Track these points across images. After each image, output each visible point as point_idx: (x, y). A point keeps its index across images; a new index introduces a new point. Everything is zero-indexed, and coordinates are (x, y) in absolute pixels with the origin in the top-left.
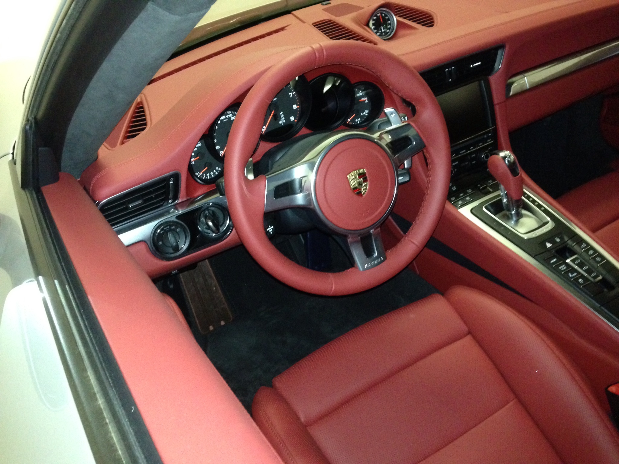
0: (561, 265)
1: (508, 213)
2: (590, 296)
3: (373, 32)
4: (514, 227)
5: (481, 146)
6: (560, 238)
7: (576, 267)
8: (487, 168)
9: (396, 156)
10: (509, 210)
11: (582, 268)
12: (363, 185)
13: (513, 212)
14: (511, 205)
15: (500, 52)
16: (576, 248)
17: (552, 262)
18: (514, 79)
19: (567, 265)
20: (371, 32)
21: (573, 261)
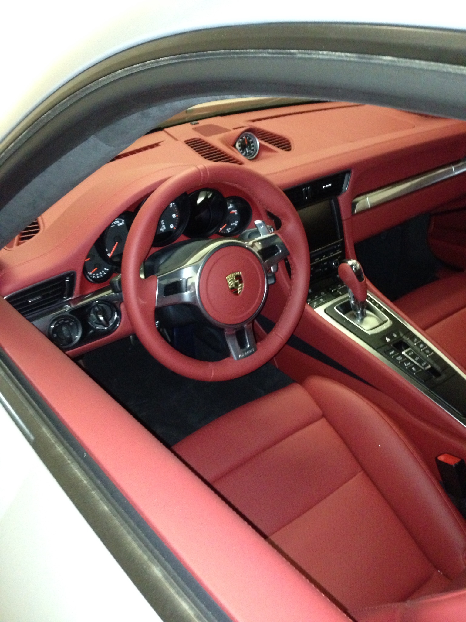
0: (397, 356)
1: (355, 313)
2: (421, 382)
3: (239, 152)
4: (359, 324)
5: (332, 255)
6: (396, 334)
7: (410, 358)
8: (337, 273)
9: (266, 261)
10: (356, 310)
11: (414, 359)
12: (239, 286)
13: (359, 312)
14: (357, 306)
15: (347, 176)
16: (410, 342)
17: (391, 353)
18: (357, 199)
19: (403, 356)
20: (238, 153)
21: (407, 353)
